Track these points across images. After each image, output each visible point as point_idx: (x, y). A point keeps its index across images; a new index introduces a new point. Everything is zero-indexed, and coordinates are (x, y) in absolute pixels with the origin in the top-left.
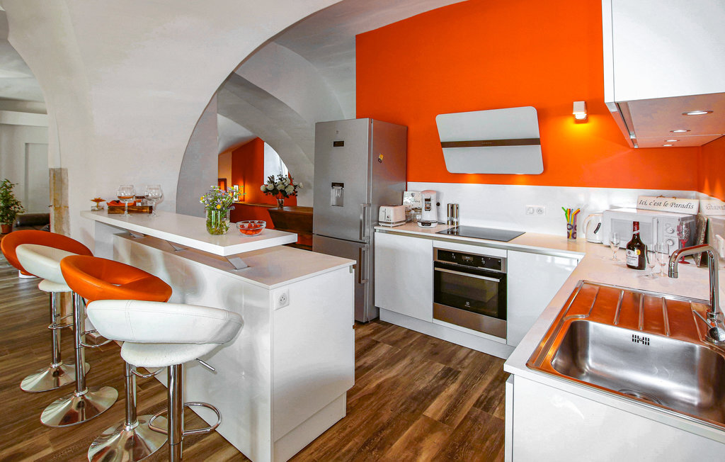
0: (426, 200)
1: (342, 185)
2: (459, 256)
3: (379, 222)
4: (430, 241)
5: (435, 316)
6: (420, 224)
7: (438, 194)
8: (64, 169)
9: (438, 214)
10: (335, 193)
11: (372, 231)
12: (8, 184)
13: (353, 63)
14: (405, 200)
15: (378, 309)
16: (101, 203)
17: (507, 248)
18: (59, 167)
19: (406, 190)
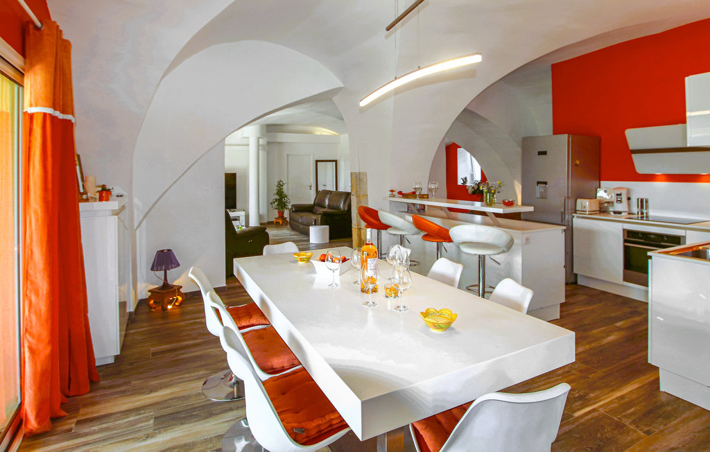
0: (617, 195)
1: (546, 183)
2: (645, 235)
3: (576, 211)
4: (621, 224)
5: (625, 279)
6: (612, 213)
7: (629, 191)
8: (363, 173)
9: (629, 205)
10: (539, 189)
11: (570, 217)
12: (281, 183)
13: (549, 83)
14: (598, 194)
15: (576, 275)
16: (394, 193)
17: (686, 229)
18: (358, 171)
19: (600, 187)
